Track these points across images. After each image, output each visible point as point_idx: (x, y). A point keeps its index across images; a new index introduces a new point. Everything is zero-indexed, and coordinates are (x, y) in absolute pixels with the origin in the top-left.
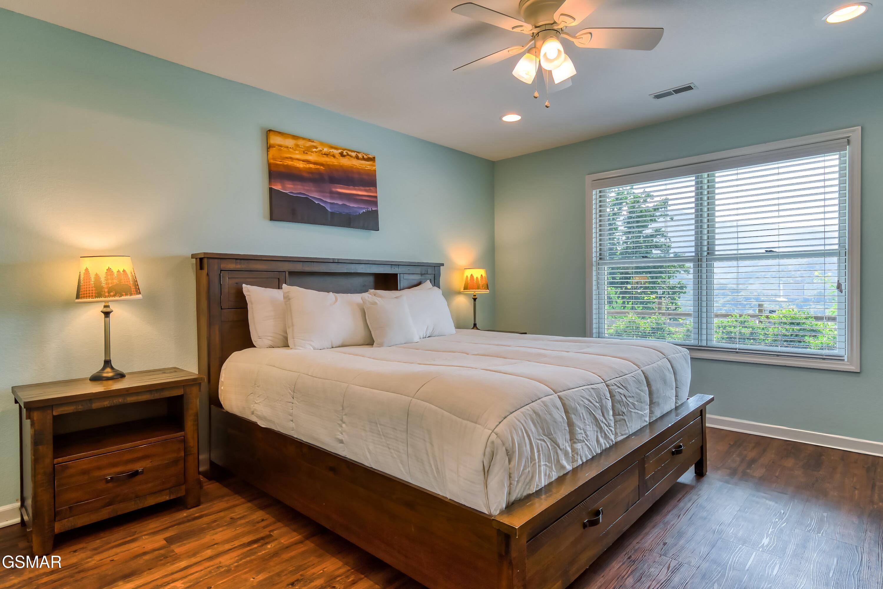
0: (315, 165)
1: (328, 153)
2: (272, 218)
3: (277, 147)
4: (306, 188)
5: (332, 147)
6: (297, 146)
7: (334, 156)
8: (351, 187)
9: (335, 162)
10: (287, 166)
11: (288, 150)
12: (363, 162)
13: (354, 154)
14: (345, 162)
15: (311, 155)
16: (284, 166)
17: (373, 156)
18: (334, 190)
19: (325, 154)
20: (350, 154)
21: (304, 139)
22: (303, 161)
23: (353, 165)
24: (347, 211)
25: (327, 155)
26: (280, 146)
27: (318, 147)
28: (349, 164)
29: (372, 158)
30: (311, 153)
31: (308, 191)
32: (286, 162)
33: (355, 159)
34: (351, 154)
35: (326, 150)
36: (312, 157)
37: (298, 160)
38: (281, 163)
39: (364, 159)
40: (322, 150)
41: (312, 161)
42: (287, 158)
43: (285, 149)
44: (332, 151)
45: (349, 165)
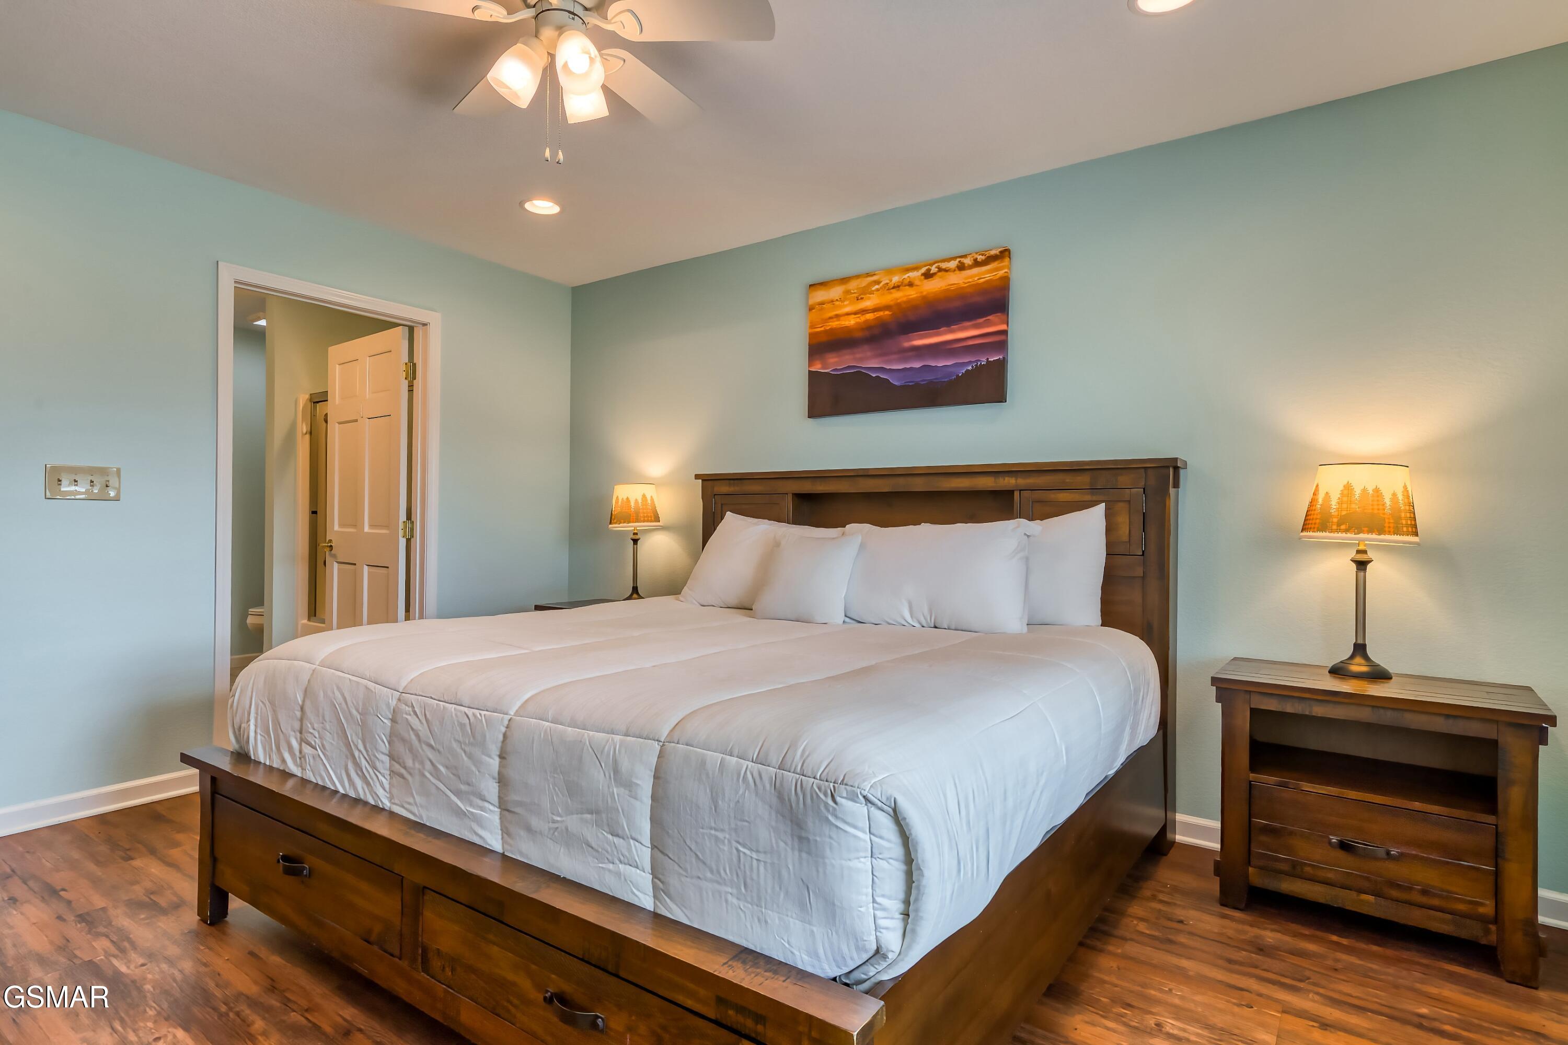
0: (875, 313)
1: (899, 284)
2: (811, 416)
3: (817, 306)
4: (858, 356)
5: (908, 270)
6: (848, 292)
7: (911, 284)
8: (942, 329)
9: (912, 293)
10: (832, 330)
11: (833, 304)
12: (976, 271)
13: (953, 264)
14: (934, 286)
15: (869, 299)
16: (826, 332)
17: (1000, 250)
18: (907, 345)
19: (894, 288)
20: (944, 267)
21: (858, 277)
22: (855, 313)
23: (949, 285)
24: (929, 377)
25: (897, 287)
26: (822, 303)
27: (881, 280)
28: (941, 287)
29: (998, 253)
30: (870, 296)
31: (862, 360)
32: (829, 325)
33: (957, 272)
34: (948, 266)
35: (896, 279)
36: (868, 303)
37: (848, 314)
38: (822, 329)
39: (977, 264)
40: (889, 282)
41: (871, 308)
42: (831, 318)
43: (830, 305)
44: (909, 277)
45: (942, 289)
